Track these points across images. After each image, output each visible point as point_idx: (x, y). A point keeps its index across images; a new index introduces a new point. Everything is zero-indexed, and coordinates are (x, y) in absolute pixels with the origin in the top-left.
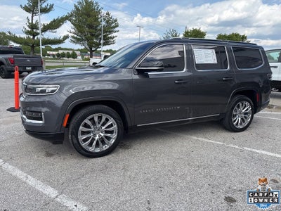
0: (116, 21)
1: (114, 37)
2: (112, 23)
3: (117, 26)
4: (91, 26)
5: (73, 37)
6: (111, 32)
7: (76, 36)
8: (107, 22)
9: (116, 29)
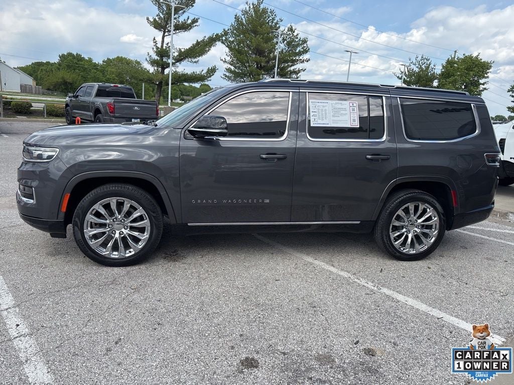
0: (305, 41)
1: (299, 71)
2: (298, 45)
3: (306, 51)
4: (259, 52)
5: (229, 70)
6: (294, 62)
7: (232, 68)
8: (289, 44)
9: (305, 57)
